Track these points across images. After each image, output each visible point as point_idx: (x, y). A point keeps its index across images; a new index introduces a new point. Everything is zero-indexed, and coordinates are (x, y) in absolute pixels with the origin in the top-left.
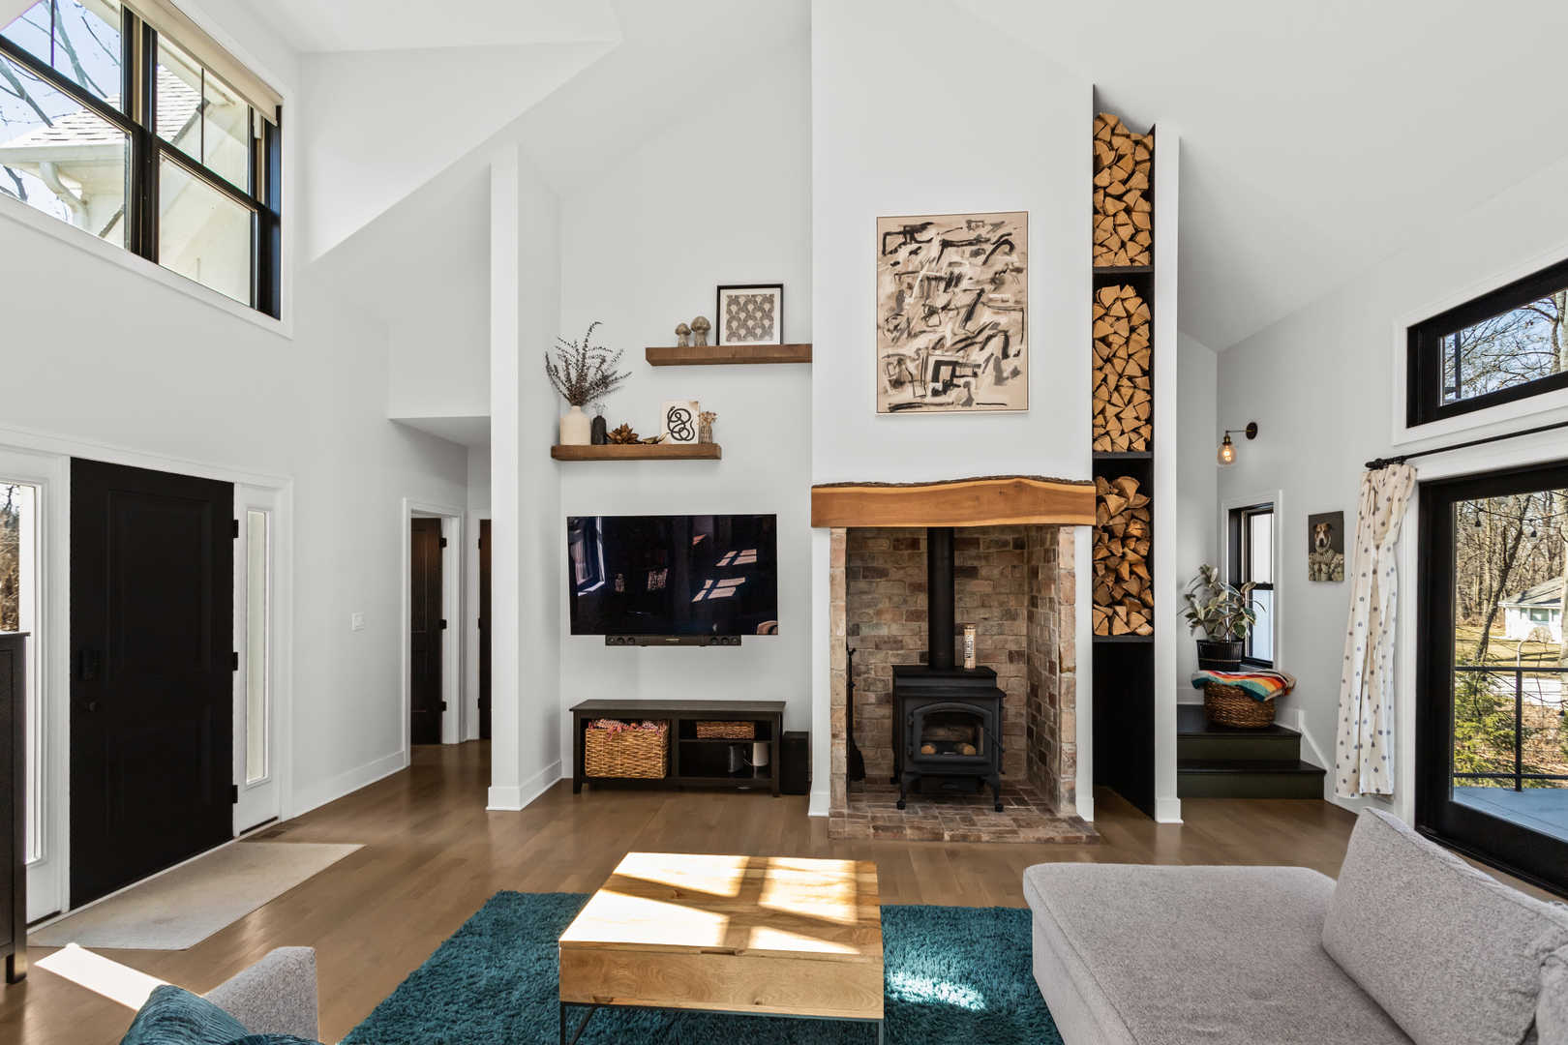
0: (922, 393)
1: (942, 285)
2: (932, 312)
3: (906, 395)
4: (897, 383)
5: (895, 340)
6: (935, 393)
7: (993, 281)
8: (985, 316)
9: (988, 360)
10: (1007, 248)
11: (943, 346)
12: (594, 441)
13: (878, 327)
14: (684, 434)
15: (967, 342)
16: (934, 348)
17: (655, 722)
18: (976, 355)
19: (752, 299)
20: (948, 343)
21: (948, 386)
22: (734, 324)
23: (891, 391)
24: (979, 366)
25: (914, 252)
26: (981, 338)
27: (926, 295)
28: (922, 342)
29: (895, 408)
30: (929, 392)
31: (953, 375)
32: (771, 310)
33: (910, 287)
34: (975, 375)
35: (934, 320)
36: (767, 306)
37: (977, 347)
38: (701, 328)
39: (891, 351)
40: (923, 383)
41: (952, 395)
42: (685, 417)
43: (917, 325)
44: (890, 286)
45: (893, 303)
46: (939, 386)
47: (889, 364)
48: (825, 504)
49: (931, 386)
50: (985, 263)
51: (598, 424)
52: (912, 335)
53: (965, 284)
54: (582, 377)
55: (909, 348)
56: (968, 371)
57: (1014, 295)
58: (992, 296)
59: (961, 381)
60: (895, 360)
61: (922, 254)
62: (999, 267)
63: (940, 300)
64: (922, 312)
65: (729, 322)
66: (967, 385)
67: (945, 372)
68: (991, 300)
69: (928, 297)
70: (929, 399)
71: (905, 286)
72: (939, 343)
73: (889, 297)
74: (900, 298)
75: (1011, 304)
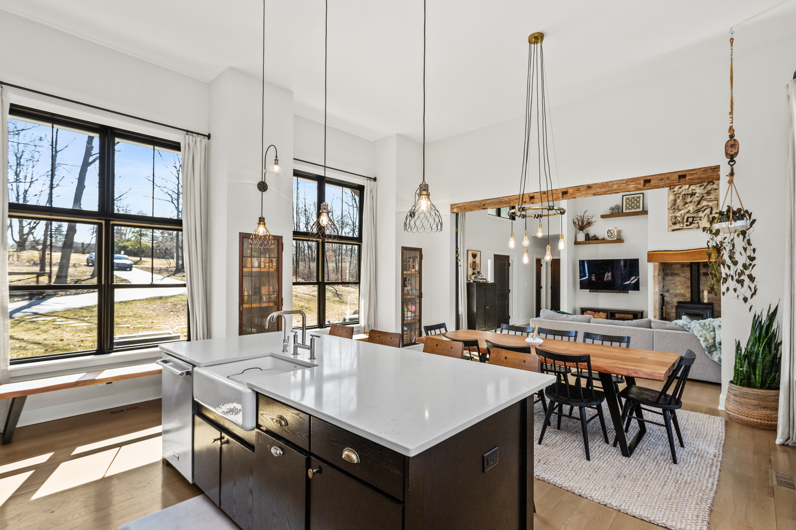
0: (682, 225)
1: (689, 196)
2: (686, 203)
3: (678, 226)
4: (674, 224)
5: (674, 212)
6: (687, 225)
7: (707, 193)
8: (704, 203)
9: (705, 216)
10: (712, 183)
11: (689, 213)
12: (586, 240)
13: (668, 209)
14: (612, 236)
15: (698, 211)
16: (687, 213)
17: (603, 312)
18: (701, 214)
19: (632, 198)
20: (691, 211)
21: (691, 223)
22: (628, 205)
23: (672, 226)
24: (702, 217)
25: (680, 188)
26: (702, 209)
27: (684, 199)
28: (683, 212)
29: (673, 230)
30: (685, 225)
31: (693, 220)
32: (639, 201)
33: (679, 197)
34: (701, 220)
35: (687, 205)
36: (638, 200)
37: (701, 212)
38: (617, 207)
39: (672, 215)
40: (683, 223)
41: (693, 226)
42: (612, 232)
43: (681, 207)
44: (672, 197)
45: (673, 202)
46: (688, 223)
47: (672, 219)
48: (651, 257)
49: (686, 224)
50: (704, 188)
51: (587, 235)
52: (679, 210)
53: (697, 195)
54: (583, 223)
55: (678, 214)
56: (698, 219)
57: (714, 196)
58: (706, 197)
59: (696, 222)
60: (674, 217)
61: (683, 188)
62: (709, 189)
63: (689, 200)
64: (682, 204)
65: (626, 205)
66: (698, 223)
67: (690, 220)
68: (706, 199)
69: (685, 199)
70: (685, 227)
71: (677, 197)
72: (688, 212)
73: (672, 201)
74: (675, 200)
75: (713, 199)
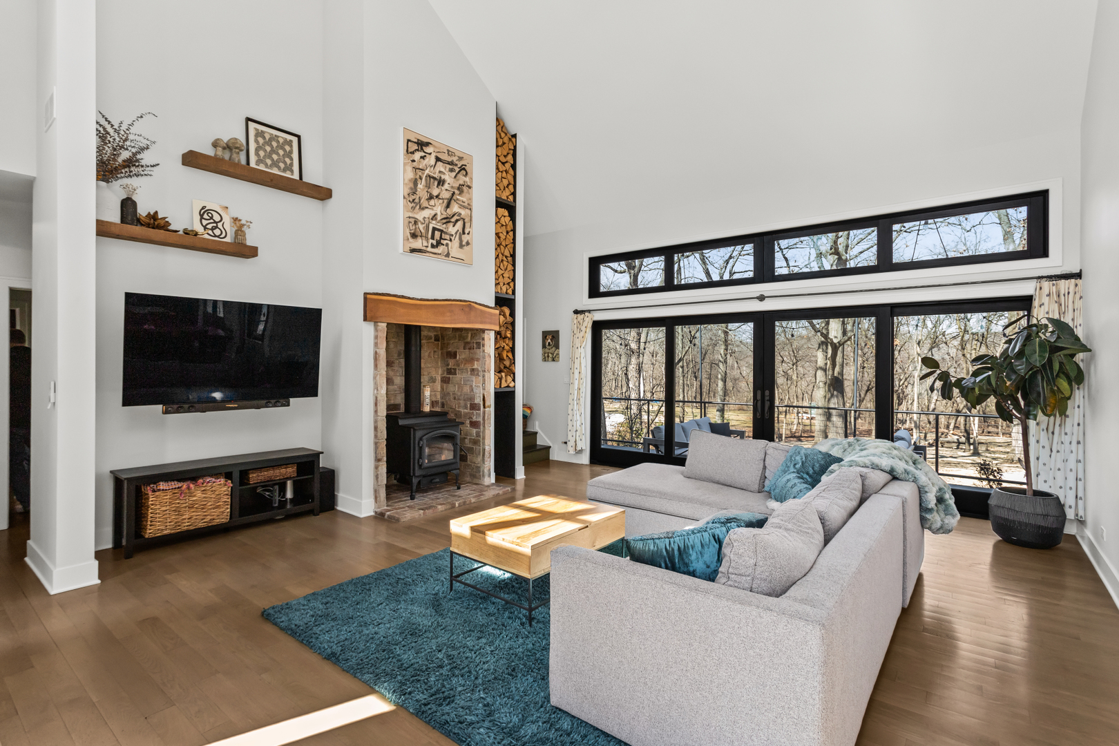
0: (425, 244)
1: (436, 183)
2: (431, 197)
3: (418, 244)
4: (414, 236)
5: (413, 208)
6: (433, 246)
7: (459, 189)
8: (455, 208)
9: (456, 233)
10: (464, 172)
11: (436, 219)
12: (123, 220)
13: (404, 197)
14: (217, 232)
15: (447, 220)
16: (432, 219)
18: (452, 230)
19: (273, 138)
20: (439, 218)
21: (439, 243)
22: (262, 153)
23: (411, 240)
24: (452, 235)
25: (423, 158)
26: (453, 220)
27: (428, 186)
28: (427, 213)
29: (413, 251)
30: (430, 245)
31: (441, 238)
32: (291, 152)
33: (421, 178)
34: (451, 240)
35: (432, 202)
36: (287, 148)
37: (451, 224)
38: (230, 146)
39: (411, 215)
40: (426, 237)
41: (440, 249)
42: (217, 218)
43: (425, 204)
44: (410, 175)
45: (412, 185)
46: (434, 242)
47: (410, 222)
49: (431, 241)
50: (455, 177)
51: (128, 206)
52: (422, 209)
53: (446, 186)
54: (115, 156)
55: (421, 215)
56: (448, 237)
57: (467, 200)
58: (458, 197)
59: (444, 242)
60: (412, 220)
61: (427, 160)
62: (461, 182)
63: (435, 192)
64: (426, 196)
65: (257, 150)
66: (447, 245)
67: (437, 234)
68: (458, 199)
69: (429, 188)
70: (429, 249)
71: (418, 177)
72: (434, 217)
73: (410, 181)
74: (415, 183)
75: (466, 204)
